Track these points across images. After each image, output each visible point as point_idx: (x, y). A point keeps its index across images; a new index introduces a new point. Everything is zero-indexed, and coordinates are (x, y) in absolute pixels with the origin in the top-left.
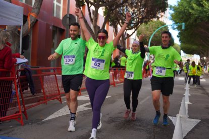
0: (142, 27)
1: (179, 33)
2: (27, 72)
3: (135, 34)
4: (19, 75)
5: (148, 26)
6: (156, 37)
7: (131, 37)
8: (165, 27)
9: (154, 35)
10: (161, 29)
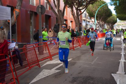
1: (115, 7)
2: (17, 52)
3: (85, 12)
4: (11, 54)
6: (100, 12)
7: (83, 14)
8: (105, 5)
9: (98, 10)
10: (103, 6)
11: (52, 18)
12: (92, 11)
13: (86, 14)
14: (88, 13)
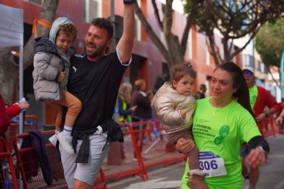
0: (265, 29)
2: (35, 139)
3: (250, 46)
4: (19, 145)
5: (276, 27)
7: (244, 52)
11: (150, 63)
12: (272, 46)
13: (252, 58)
14: (260, 52)
